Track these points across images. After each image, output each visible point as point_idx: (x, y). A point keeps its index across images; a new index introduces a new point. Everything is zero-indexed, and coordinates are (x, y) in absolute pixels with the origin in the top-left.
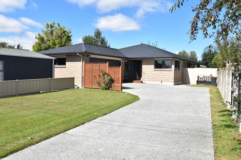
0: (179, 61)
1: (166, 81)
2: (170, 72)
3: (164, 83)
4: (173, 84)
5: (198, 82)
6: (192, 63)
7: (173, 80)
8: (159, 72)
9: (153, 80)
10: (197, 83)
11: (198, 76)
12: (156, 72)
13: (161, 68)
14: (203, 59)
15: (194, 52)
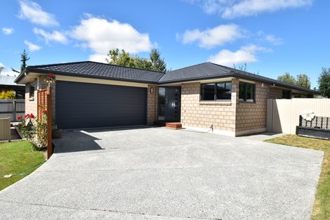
0: (254, 85)
1: (222, 126)
2: (227, 109)
3: (216, 131)
4: (233, 134)
5: (300, 130)
6: (293, 91)
7: (234, 126)
8: (207, 108)
9: (198, 122)
10: (297, 133)
11: (301, 117)
12: (202, 108)
13: (212, 99)
14: (321, 86)
15: (304, 76)
